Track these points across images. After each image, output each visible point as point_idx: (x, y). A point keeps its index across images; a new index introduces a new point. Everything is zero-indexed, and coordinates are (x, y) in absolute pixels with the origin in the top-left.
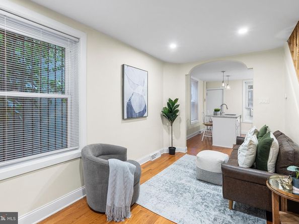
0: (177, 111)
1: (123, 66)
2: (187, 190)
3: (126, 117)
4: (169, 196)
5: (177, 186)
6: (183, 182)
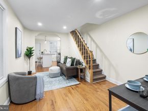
1: (16, 28)
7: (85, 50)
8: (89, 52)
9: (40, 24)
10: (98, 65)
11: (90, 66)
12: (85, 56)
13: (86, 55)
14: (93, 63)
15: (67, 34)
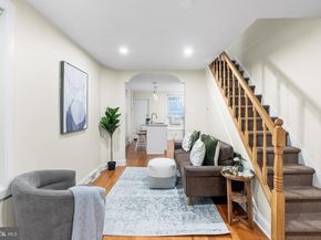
0: (118, 121)
1: (62, 63)
2: (147, 202)
3: (65, 131)
4: (133, 213)
5: (135, 200)
6: (138, 195)
7: (251, 115)
8: (265, 122)
9: (124, 51)
10: (312, 172)
11: (270, 174)
12: (251, 136)
13: (255, 132)
14: (286, 162)
15: (203, 72)
